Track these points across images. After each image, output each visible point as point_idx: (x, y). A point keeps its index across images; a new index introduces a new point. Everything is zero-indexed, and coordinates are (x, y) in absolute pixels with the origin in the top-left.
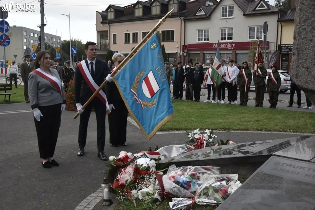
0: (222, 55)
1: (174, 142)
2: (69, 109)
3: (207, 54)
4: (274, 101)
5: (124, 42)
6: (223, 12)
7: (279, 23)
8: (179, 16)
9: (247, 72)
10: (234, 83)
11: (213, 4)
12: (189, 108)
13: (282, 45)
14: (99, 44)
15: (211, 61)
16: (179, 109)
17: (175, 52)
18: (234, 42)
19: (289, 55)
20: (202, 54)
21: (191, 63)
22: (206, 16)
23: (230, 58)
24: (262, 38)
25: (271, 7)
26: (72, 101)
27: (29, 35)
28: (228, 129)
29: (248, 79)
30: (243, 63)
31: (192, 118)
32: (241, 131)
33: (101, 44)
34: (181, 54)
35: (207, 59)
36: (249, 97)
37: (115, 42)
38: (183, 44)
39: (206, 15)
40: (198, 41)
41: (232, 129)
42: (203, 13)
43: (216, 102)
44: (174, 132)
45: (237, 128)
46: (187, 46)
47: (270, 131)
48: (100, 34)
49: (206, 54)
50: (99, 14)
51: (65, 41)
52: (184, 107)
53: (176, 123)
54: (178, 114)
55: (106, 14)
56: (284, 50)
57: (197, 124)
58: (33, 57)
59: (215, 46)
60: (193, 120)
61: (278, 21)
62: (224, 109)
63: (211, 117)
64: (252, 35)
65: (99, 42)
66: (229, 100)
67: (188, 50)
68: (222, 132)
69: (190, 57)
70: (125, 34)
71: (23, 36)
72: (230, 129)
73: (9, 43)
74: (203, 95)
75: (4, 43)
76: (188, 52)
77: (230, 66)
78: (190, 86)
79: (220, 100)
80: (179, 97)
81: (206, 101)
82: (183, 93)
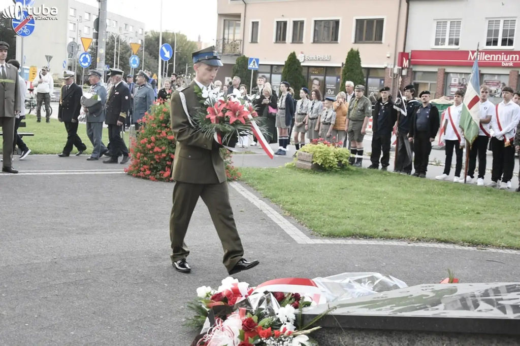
0: (486, 78)
1: (354, 265)
2: (139, 174)
3: (455, 75)
5: (274, 40)
10: (508, 140)
12: (399, 189)
14: (221, 42)
15: (460, 89)
16: (377, 191)
17: (383, 67)
18: (515, 50)
20: (442, 73)
21: (409, 90)
23: (504, 84)
26: (145, 159)
27: (80, 17)
28: (483, 244)
31: (402, 213)
32: (514, 252)
33: (226, 41)
34: (396, 71)
35: (451, 86)
37: (254, 40)
38: (401, 50)
40: (436, 44)
41: (493, 246)
43: (464, 180)
44: (358, 241)
45: (503, 244)
46: (410, 54)
48: (225, 20)
49: (451, 75)
51: (152, 32)
52: (389, 188)
53: (365, 221)
54: (373, 202)
57: (412, 226)
58: (81, 62)
59: (472, 58)
60: (404, 218)
62: (480, 197)
63: (445, 213)
65: (222, 37)
67: (411, 63)
68: (469, 251)
69: (414, 79)
70: (278, 22)
71: (69, 18)
72: (487, 245)
73: (31, 29)
74: (434, 163)
75: (21, 29)
76: (412, 69)
77: (503, 102)
78: (405, 141)
79: (472, 177)
80: (380, 164)
81: (441, 176)
82: (391, 157)
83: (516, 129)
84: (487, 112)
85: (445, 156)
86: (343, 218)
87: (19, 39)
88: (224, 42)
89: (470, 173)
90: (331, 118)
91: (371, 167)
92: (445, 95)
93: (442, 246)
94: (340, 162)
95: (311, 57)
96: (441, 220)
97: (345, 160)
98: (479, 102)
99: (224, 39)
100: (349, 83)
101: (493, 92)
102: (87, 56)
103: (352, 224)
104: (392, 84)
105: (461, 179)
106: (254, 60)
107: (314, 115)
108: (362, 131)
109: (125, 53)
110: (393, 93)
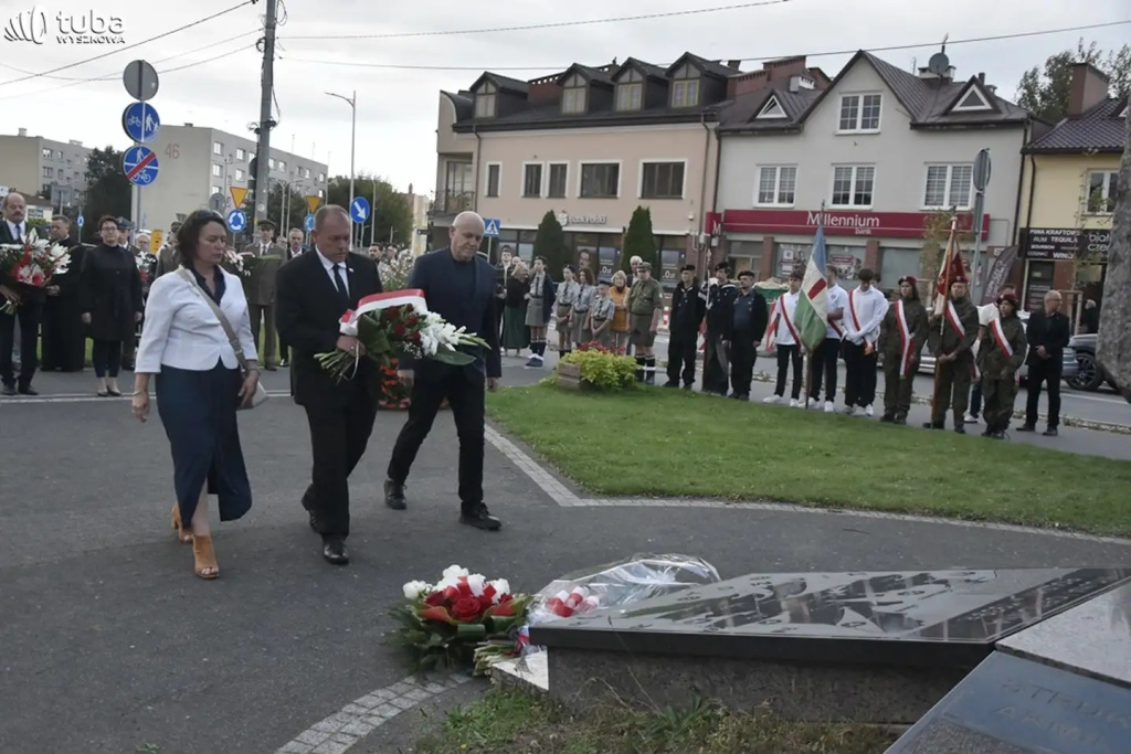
0: (833, 252)
3: (787, 247)
4: (1000, 413)
5: (522, 193)
6: (844, 114)
7: (1028, 157)
8: (702, 119)
9: (911, 312)
10: (870, 345)
11: (815, 86)
12: (710, 418)
13: (1031, 231)
14: (444, 195)
15: (796, 267)
16: (678, 422)
17: (683, 233)
18: (876, 210)
19: (1052, 263)
20: (770, 244)
21: (723, 270)
22: (789, 124)
23: (859, 261)
24: (966, 205)
25: (1002, 108)
27: (231, 155)
28: (836, 503)
29: (913, 334)
30: (901, 282)
31: (716, 457)
32: (882, 515)
33: (451, 193)
34: (702, 240)
35: (783, 262)
36: (913, 395)
37: (493, 193)
38: (709, 208)
39: (789, 118)
40: (760, 201)
41: (852, 506)
42: (780, 113)
43: (804, 404)
45: (866, 503)
46: (723, 216)
47: (982, 519)
48: (448, 163)
49: (783, 246)
50: (449, 100)
51: (339, 178)
52: (695, 418)
54: (672, 439)
55: (470, 100)
56: (1038, 247)
57: (731, 477)
59: (813, 222)
60: (718, 465)
61: (1024, 152)
62: (829, 430)
63: (780, 456)
64: (935, 192)
65: (444, 188)
66: (849, 402)
67: (724, 228)
68: (815, 514)
69: (730, 252)
70: (527, 166)
71: (213, 158)
72: (842, 505)
73: (153, 174)
74: (760, 378)
75: (138, 174)
76: (725, 237)
77: (858, 288)
78: (717, 347)
79: (817, 400)
80: (681, 381)
81: (771, 398)
82: (697, 368)
83: (879, 329)
84: (837, 302)
85: (777, 368)
86: (627, 465)
87: (135, 188)
88: (447, 195)
89: (814, 393)
90: (607, 311)
91: (668, 384)
92: (775, 276)
93: (777, 507)
94: (622, 377)
95: (577, 217)
96: (773, 466)
97: (629, 374)
98: (826, 288)
99: (448, 190)
100: (636, 259)
101: (843, 271)
102: (240, 215)
103: (642, 475)
104: (697, 258)
105: (800, 403)
106: (492, 222)
107: (584, 306)
108: (651, 329)
109: (299, 210)
110: (699, 274)
